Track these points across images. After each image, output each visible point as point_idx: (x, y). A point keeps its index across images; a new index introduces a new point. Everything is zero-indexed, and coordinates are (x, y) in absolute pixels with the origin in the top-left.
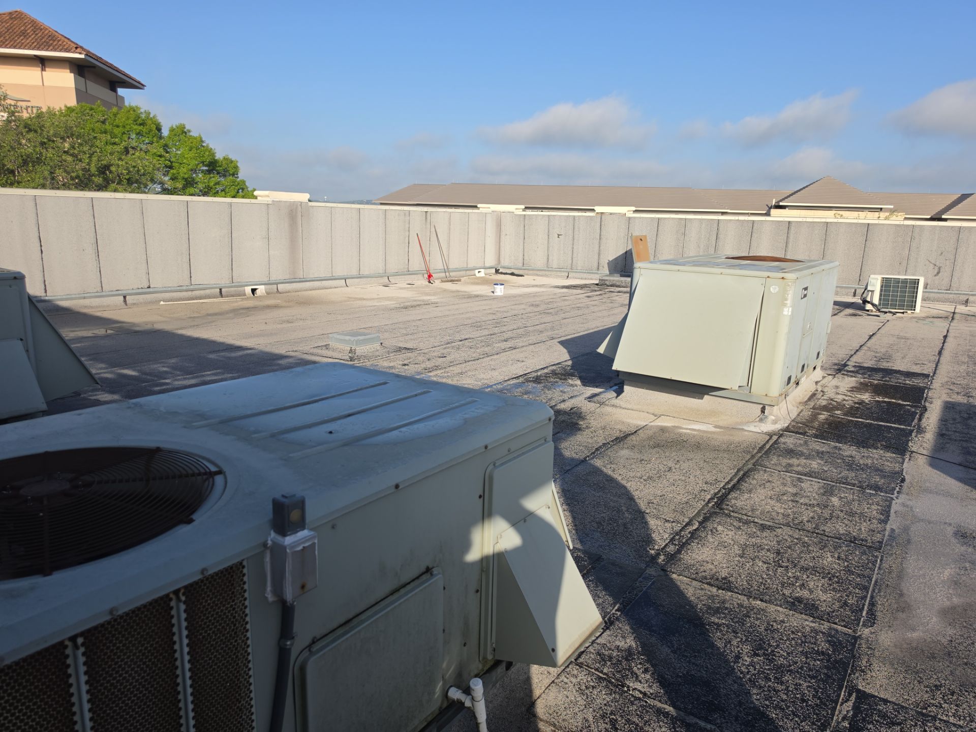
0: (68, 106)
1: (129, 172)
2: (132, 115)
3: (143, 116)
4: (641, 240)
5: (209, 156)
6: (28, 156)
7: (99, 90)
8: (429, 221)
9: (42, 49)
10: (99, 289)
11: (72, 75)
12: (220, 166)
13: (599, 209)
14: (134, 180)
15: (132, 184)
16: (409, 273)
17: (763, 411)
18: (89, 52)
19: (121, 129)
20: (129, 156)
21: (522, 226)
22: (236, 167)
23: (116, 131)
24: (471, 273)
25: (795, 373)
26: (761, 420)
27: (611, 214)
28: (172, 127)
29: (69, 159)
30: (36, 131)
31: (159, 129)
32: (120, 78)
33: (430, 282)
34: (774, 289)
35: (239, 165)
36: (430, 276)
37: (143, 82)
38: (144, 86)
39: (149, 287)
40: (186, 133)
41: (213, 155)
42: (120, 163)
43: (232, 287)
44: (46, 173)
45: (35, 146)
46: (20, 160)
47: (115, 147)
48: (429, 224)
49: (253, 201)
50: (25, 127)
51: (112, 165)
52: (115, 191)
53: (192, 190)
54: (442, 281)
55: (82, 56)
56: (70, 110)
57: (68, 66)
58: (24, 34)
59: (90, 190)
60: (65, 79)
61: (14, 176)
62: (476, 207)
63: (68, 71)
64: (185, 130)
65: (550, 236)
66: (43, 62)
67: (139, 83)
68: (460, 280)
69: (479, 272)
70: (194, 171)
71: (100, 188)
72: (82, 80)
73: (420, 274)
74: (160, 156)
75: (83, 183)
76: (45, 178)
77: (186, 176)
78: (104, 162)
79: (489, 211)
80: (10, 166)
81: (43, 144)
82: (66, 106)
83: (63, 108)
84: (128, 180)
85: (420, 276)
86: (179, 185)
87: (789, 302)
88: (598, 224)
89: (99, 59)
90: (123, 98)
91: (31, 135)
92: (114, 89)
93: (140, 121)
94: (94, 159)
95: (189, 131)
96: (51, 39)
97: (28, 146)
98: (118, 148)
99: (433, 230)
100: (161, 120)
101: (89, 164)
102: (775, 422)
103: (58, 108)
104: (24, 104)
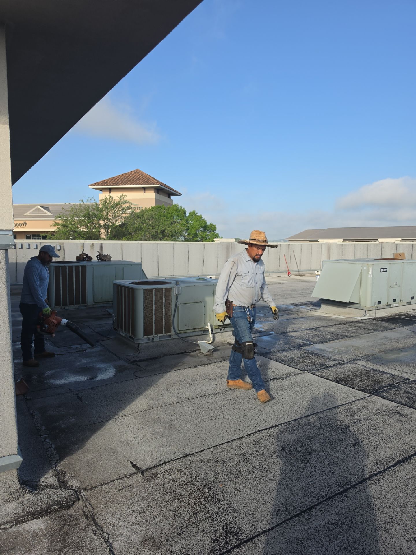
0: (152, 206)
1: (172, 232)
2: (175, 209)
3: (179, 208)
4: (400, 255)
5: (204, 223)
6: (137, 228)
7: (164, 198)
8: (290, 248)
9: (145, 185)
10: (157, 275)
11: (155, 193)
12: (208, 228)
13: (380, 240)
14: (173, 235)
15: (173, 237)
16: (279, 272)
17: (365, 312)
18: (161, 183)
19: (170, 215)
20: (172, 225)
21: (341, 249)
22: (215, 228)
23: (169, 215)
24: (314, 272)
25: (391, 302)
26: (364, 316)
27: (387, 242)
28: (190, 212)
29: (151, 227)
30: (140, 218)
31: (185, 213)
32: (172, 192)
33: (289, 276)
34: (365, 268)
35: (216, 227)
36: (289, 273)
37: (181, 193)
38: (181, 194)
39: (174, 275)
40: (195, 214)
41: (206, 223)
42: (169, 229)
43: (203, 276)
44: (143, 234)
45: (140, 224)
46: (134, 229)
47: (168, 222)
48: (290, 250)
49: (213, 243)
50: (137, 216)
51: (166, 230)
52: (166, 240)
53: (196, 239)
54: (295, 276)
55: (159, 186)
56: (153, 208)
57: (153, 189)
58: (139, 179)
59: (157, 241)
60: (151, 195)
61: (131, 235)
62: (317, 241)
63: (153, 192)
64: (195, 213)
65: (355, 254)
66: (144, 189)
67: (179, 193)
68: (305, 275)
69: (317, 272)
70: (198, 230)
71: (160, 240)
72: (158, 195)
73: (285, 272)
74: (185, 225)
75: (155, 237)
76: (142, 236)
77: (194, 233)
78: (163, 229)
79: (324, 242)
80: (130, 231)
81: (142, 222)
82: (151, 207)
83: (150, 207)
84: (171, 235)
85: (285, 273)
86: (191, 237)
87: (370, 273)
88: (381, 248)
89: (165, 185)
90: (172, 200)
91: (138, 220)
92: (169, 197)
93: (178, 211)
94: (160, 227)
95: (197, 213)
96: (148, 179)
97: (137, 223)
98: (169, 223)
99: (292, 252)
100: (186, 209)
101: (158, 230)
102: (369, 317)
103: (148, 208)
104: (136, 206)
